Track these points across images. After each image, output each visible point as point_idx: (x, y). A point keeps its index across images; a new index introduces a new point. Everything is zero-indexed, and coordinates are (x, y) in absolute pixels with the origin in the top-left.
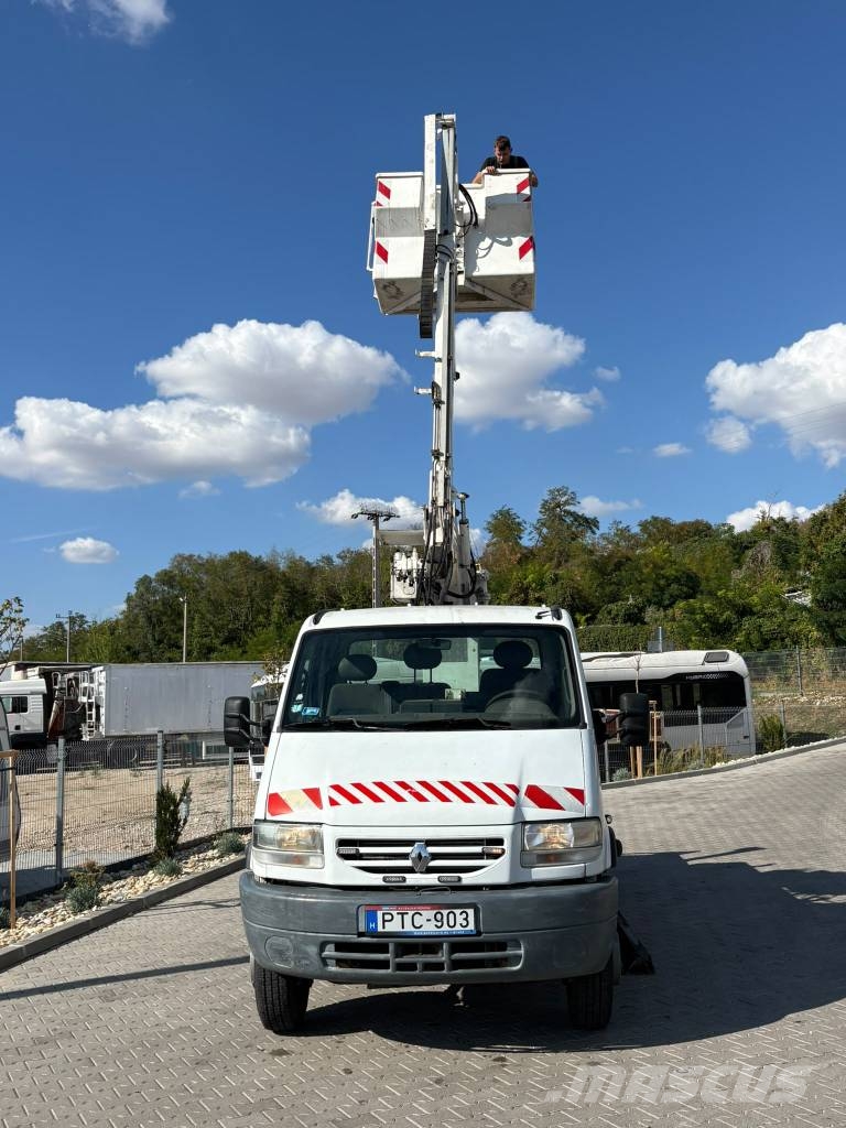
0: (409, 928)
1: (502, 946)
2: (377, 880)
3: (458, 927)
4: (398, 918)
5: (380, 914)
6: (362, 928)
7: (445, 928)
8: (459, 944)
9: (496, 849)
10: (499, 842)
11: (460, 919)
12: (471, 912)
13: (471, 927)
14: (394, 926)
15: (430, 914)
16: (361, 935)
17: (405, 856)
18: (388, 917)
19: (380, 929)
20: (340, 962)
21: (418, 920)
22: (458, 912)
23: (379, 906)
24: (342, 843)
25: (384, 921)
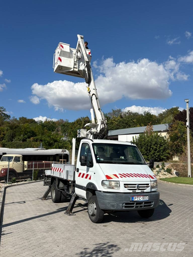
0: (139, 200)
1: (150, 202)
2: (131, 191)
3: (146, 199)
4: (137, 198)
5: (134, 197)
6: (131, 200)
7: (144, 200)
8: (146, 202)
9: (148, 186)
10: (148, 184)
11: (146, 198)
12: (148, 196)
13: (148, 199)
14: (136, 200)
15: (142, 197)
16: (131, 201)
17: (135, 187)
18: (135, 198)
19: (134, 200)
20: (125, 207)
21: (140, 198)
22: (146, 197)
23: (134, 196)
24: (125, 185)
25: (135, 199)
